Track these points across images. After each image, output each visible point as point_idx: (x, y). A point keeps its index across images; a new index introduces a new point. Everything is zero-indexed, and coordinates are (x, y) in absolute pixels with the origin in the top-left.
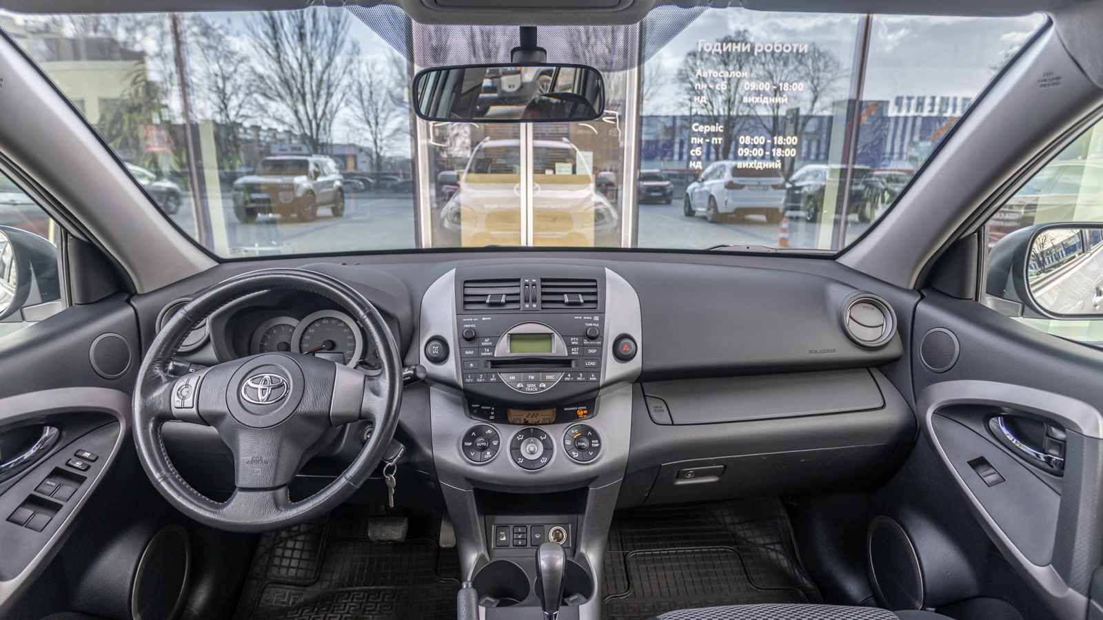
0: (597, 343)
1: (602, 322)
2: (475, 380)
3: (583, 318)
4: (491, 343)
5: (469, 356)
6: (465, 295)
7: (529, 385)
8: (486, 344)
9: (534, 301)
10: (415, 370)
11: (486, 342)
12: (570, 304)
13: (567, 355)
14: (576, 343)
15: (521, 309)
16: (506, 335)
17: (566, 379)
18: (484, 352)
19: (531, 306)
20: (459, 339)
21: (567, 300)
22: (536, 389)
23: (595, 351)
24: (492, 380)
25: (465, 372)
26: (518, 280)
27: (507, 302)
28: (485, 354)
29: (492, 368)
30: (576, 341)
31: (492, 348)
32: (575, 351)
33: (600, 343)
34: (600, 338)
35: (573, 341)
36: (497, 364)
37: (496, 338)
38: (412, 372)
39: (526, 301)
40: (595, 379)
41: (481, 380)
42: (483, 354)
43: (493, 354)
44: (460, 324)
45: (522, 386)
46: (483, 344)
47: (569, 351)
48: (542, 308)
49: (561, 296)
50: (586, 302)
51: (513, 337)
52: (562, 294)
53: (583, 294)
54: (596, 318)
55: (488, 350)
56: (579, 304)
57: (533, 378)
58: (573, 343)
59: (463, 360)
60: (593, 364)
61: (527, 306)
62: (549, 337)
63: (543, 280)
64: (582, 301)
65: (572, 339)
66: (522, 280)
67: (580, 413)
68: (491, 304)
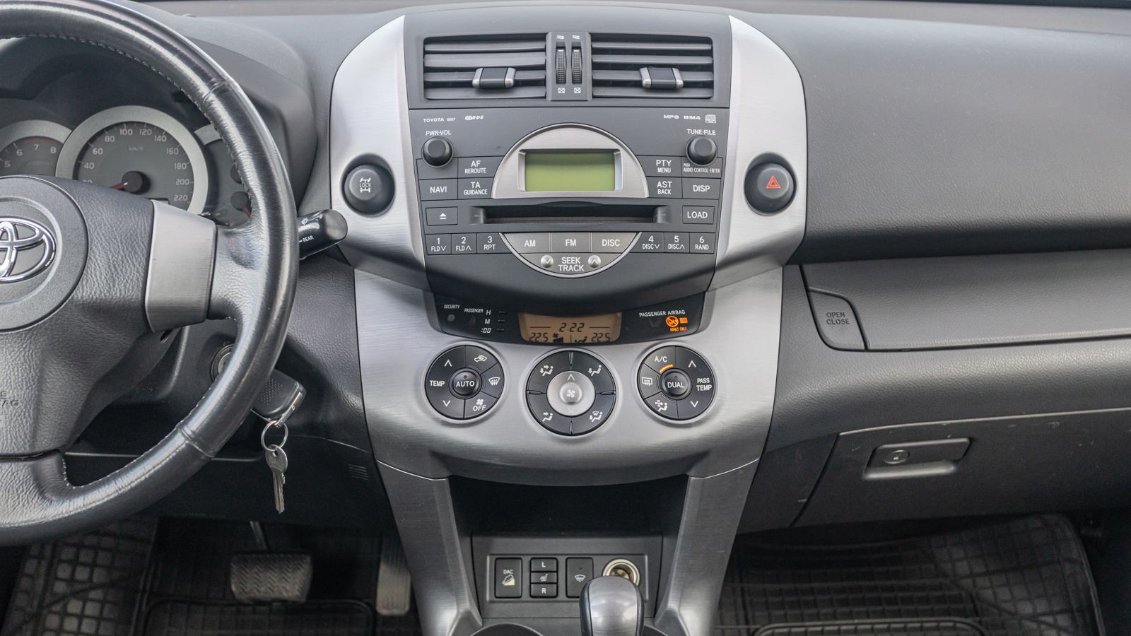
0: (713, 171)
1: (722, 126)
2: (451, 246)
3: (681, 117)
4: (484, 170)
5: (438, 198)
6: (427, 70)
7: (566, 260)
8: (473, 171)
9: (577, 80)
10: (322, 222)
11: (475, 167)
12: (654, 88)
13: (647, 195)
14: (667, 170)
15: (549, 98)
16: (517, 153)
17: (645, 246)
18: (470, 188)
19: (570, 91)
20: (416, 161)
21: (647, 80)
22: (581, 268)
23: (707, 188)
24: (486, 247)
25: (429, 233)
26: (541, 37)
27: (519, 84)
28: (471, 192)
29: (486, 222)
30: (666, 166)
31: (488, 180)
32: (664, 188)
33: (718, 171)
34: (717, 161)
35: (660, 166)
36: (498, 213)
37: (495, 159)
38: (316, 226)
39: (560, 81)
40: (705, 247)
41: (463, 249)
42: (466, 193)
43: (490, 192)
44: (416, 130)
45: (551, 260)
46: (467, 171)
47: (652, 188)
48: (594, 97)
49: (636, 72)
50: (688, 85)
51: (532, 158)
52: (637, 67)
53: (682, 68)
54: (711, 118)
55: (478, 185)
56: (672, 88)
57: (573, 243)
58: (660, 170)
59: (426, 205)
60: (702, 215)
61: (561, 90)
62: (608, 157)
63: (595, 37)
64: (680, 82)
65: (658, 162)
66: (549, 37)
67: (672, 323)
68: (485, 88)
